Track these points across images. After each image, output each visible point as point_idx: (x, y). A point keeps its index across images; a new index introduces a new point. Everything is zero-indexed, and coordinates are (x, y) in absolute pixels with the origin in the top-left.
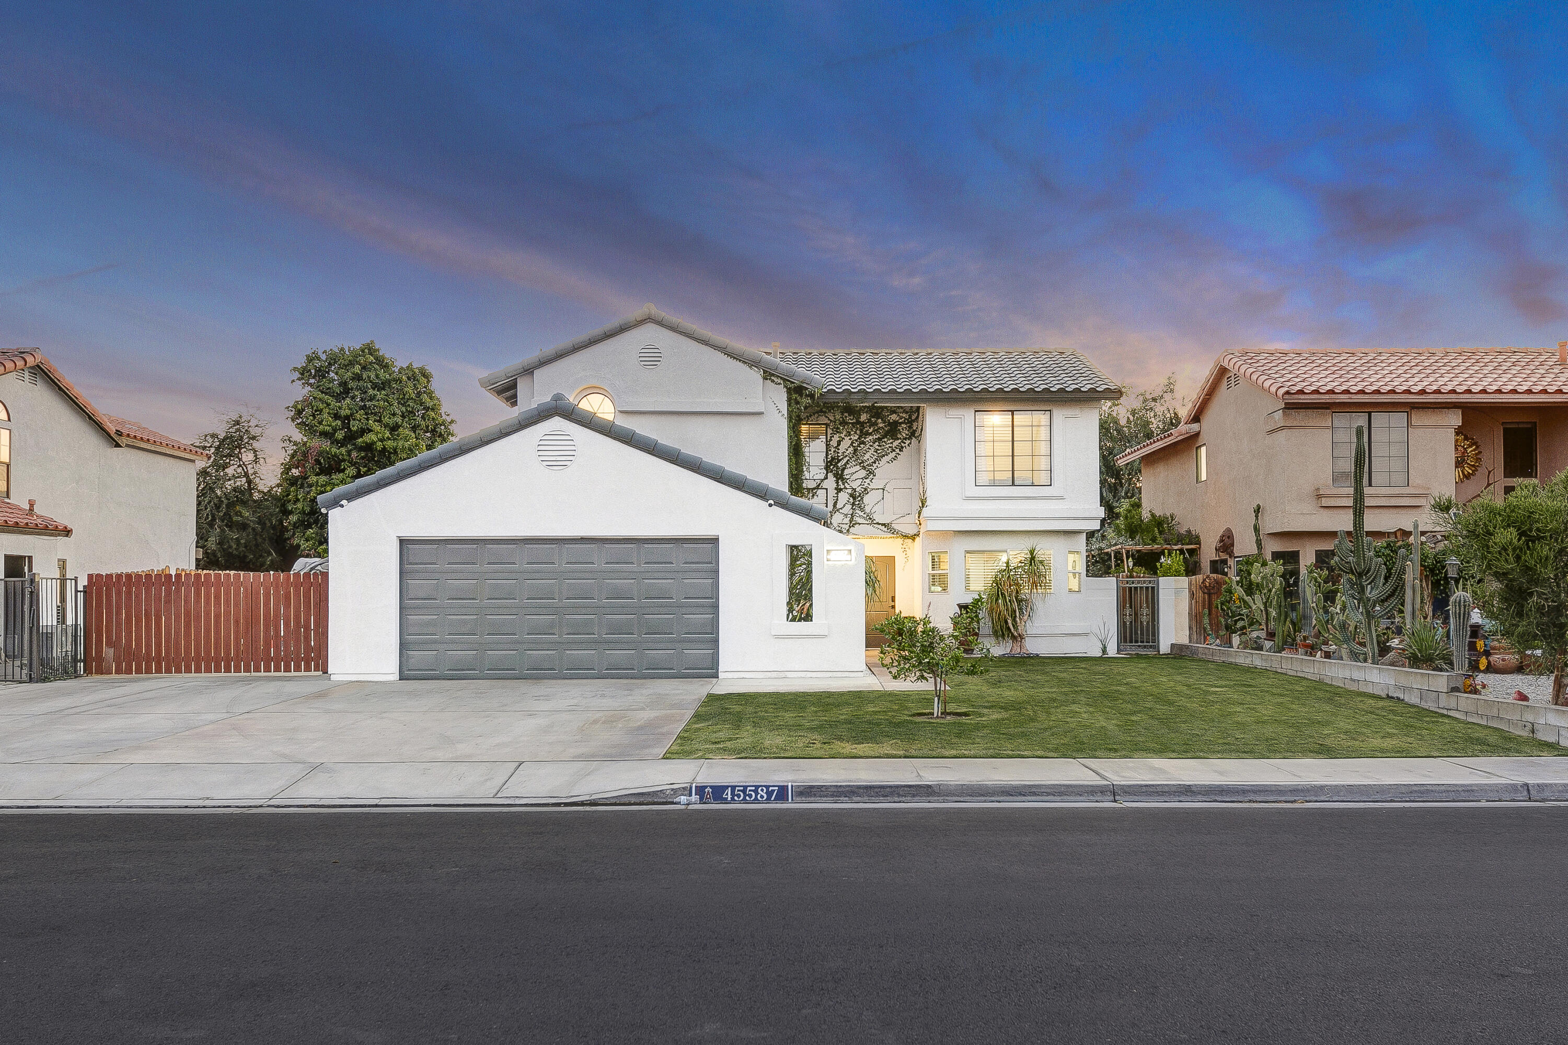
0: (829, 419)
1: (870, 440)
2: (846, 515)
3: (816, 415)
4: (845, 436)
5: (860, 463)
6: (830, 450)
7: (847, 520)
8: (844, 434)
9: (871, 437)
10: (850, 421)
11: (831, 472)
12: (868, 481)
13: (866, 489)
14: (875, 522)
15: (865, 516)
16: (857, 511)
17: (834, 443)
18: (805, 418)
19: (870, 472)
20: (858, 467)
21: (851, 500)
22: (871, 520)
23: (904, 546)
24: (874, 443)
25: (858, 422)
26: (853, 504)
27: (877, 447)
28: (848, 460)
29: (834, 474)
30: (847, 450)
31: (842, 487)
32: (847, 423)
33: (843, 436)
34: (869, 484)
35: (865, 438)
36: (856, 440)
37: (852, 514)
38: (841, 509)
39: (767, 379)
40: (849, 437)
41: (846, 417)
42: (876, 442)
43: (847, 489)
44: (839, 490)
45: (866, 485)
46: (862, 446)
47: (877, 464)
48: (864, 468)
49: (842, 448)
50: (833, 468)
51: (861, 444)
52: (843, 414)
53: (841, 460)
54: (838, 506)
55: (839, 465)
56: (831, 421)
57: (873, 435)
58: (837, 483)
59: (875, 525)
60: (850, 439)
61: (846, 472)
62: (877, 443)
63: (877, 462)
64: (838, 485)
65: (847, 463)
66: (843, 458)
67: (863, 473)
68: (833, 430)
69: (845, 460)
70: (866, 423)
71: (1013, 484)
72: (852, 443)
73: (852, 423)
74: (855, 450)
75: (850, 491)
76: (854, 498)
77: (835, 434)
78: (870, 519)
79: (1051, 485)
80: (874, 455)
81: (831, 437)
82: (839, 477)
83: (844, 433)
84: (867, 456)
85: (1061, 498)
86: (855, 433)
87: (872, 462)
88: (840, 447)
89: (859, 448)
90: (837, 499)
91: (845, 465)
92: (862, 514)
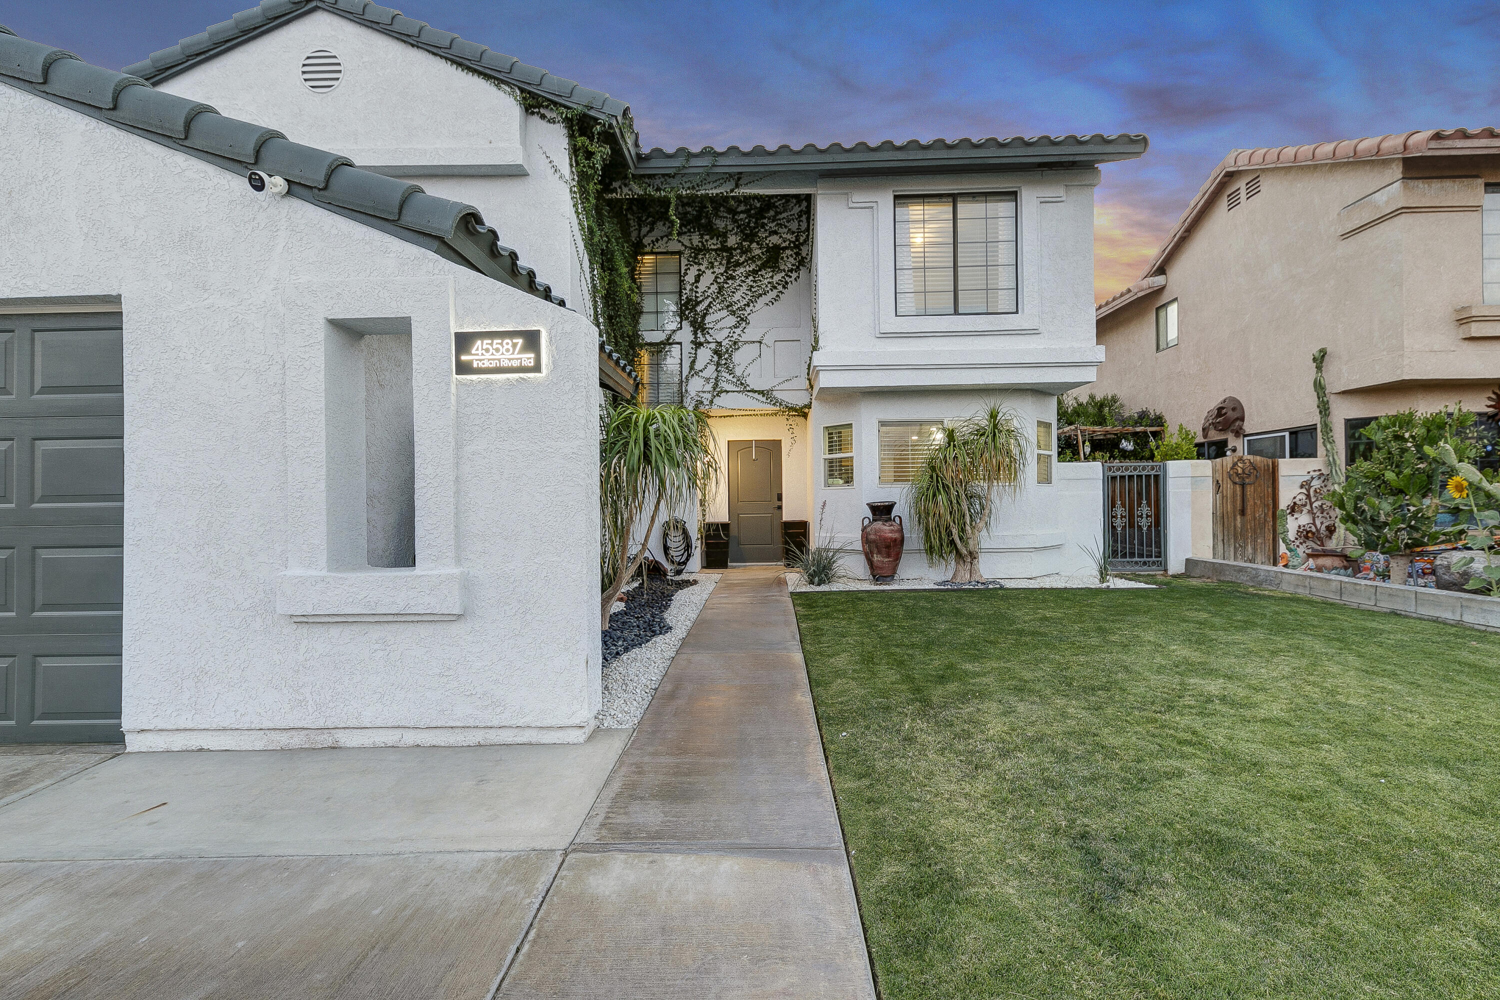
0: (683, 245)
1: (742, 273)
2: (707, 380)
3: (665, 239)
4: (707, 268)
5: (728, 307)
6: (685, 289)
7: (709, 387)
8: (704, 266)
9: (742, 270)
10: (713, 247)
11: (687, 318)
12: (738, 331)
13: (735, 343)
14: (748, 388)
15: (735, 380)
16: (723, 374)
17: (690, 278)
18: (649, 244)
19: (742, 319)
20: (725, 313)
21: (716, 358)
22: (744, 388)
23: (790, 422)
24: (747, 278)
25: (724, 248)
26: (718, 364)
27: (751, 283)
28: (711, 302)
29: (691, 322)
30: (709, 288)
31: (702, 340)
32: (709, 251)
33: (703, 268)
34: (739, 335)
35: (734, 271)
36: (722, 274)
37: (717, 378)
38: (701, 371)
39: (533, 113)
40: (712, 270)
41: (707, 241)
42: (750, 275)
43: (709, 343)
44: (698, 345)
45: (736, 336)
46: (730, 282)
47: (751, 307)
48: (733, 313)
49: (702, 287)
50: (689, 313)
51: (728, 278)
52: (702, 238)
53: (701, 302)
54: (698, 366)
55: (698, 309)
56: (686, 247)
57: (745, 267)
58: (695, 333)
59: (749, 394)
60: (713, 273)
61: (708, 319)
62: (751, 278)
63: (751, 305)
64: (696, 338)
65: (709, 306)
66: (703, 300)
67: (732, 320)
68: (689, 261)
69: (706, 303)
70: (735, 249)
71: (956, 312)
72: (716, 277)
73: (716, 250)
74: (721, 289)
75: (713, 346)
76: (720, 356)
77: (691, 265)
78: (742, 384)
79: (1017, 312)
80: (746, 295)
81: (686, 270)
82: (699, 326)
83: (705, 264)
84: (737, 296)
85: (1034, 332)
86: (721, 264)
87: (745, 305)
88: (699, 285)
89: (726, 286)
90: (696, 357)
91: (706, 309)
92: (730, 378)
